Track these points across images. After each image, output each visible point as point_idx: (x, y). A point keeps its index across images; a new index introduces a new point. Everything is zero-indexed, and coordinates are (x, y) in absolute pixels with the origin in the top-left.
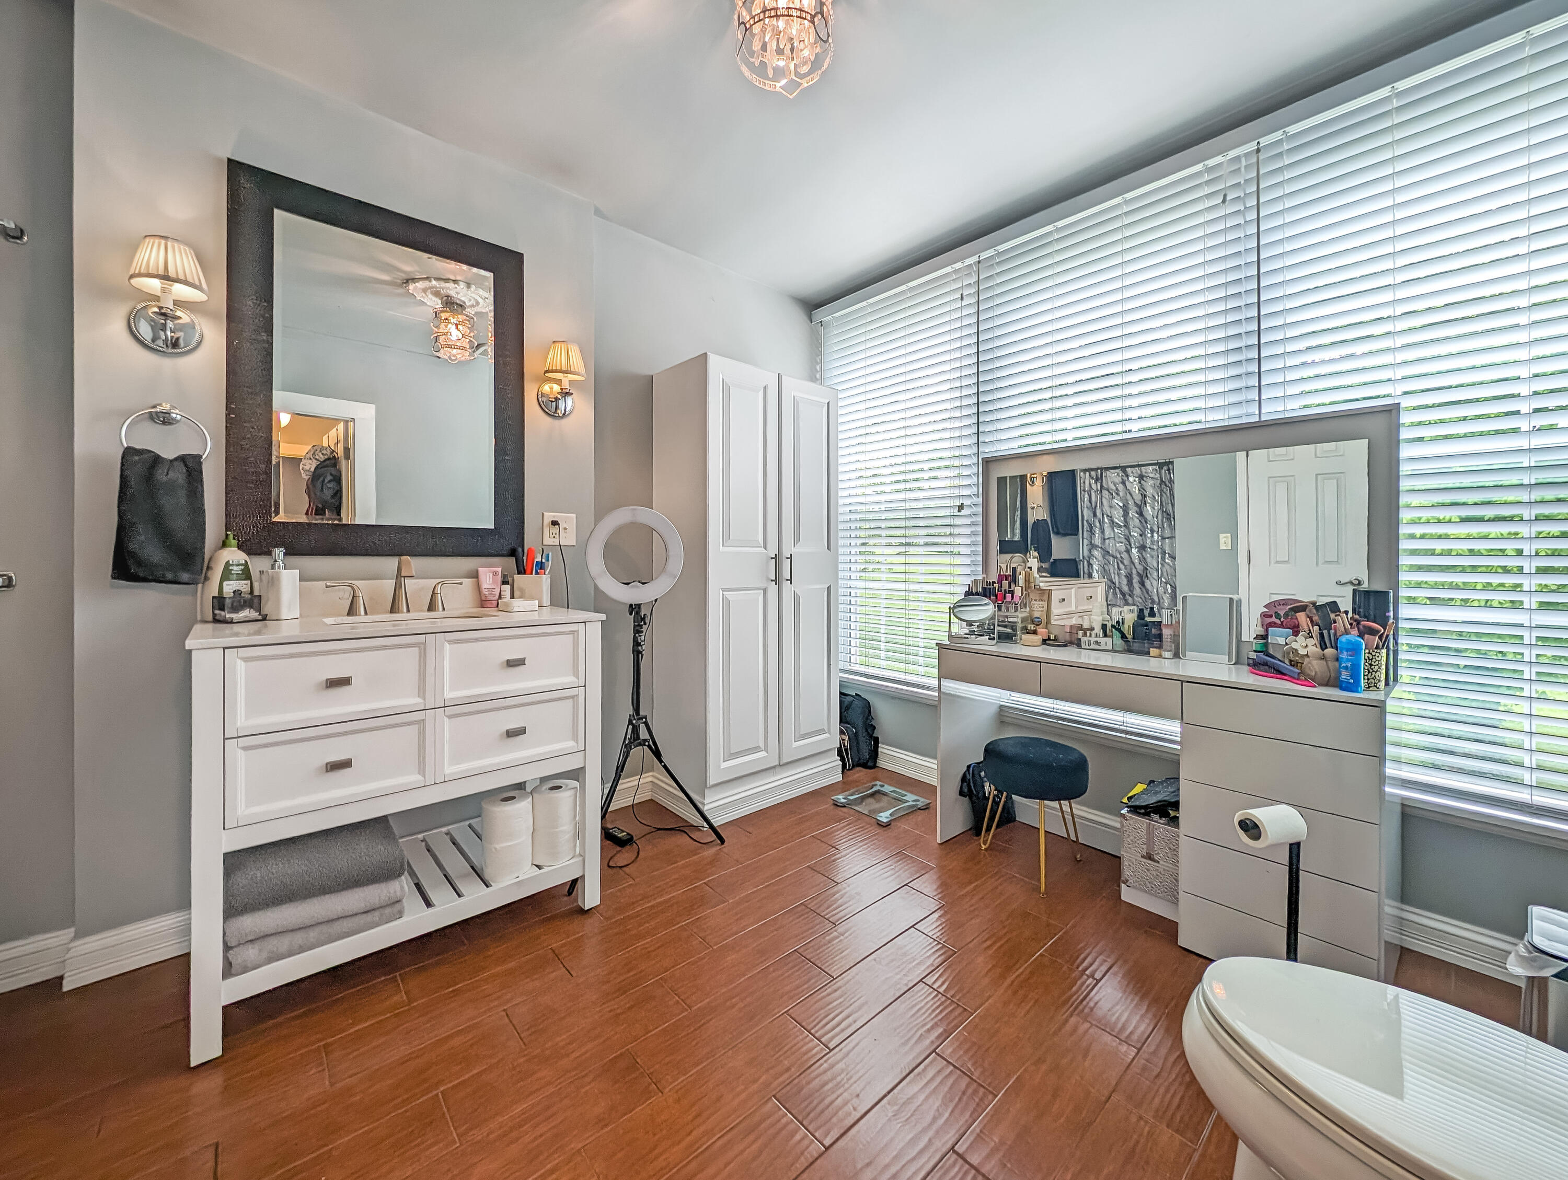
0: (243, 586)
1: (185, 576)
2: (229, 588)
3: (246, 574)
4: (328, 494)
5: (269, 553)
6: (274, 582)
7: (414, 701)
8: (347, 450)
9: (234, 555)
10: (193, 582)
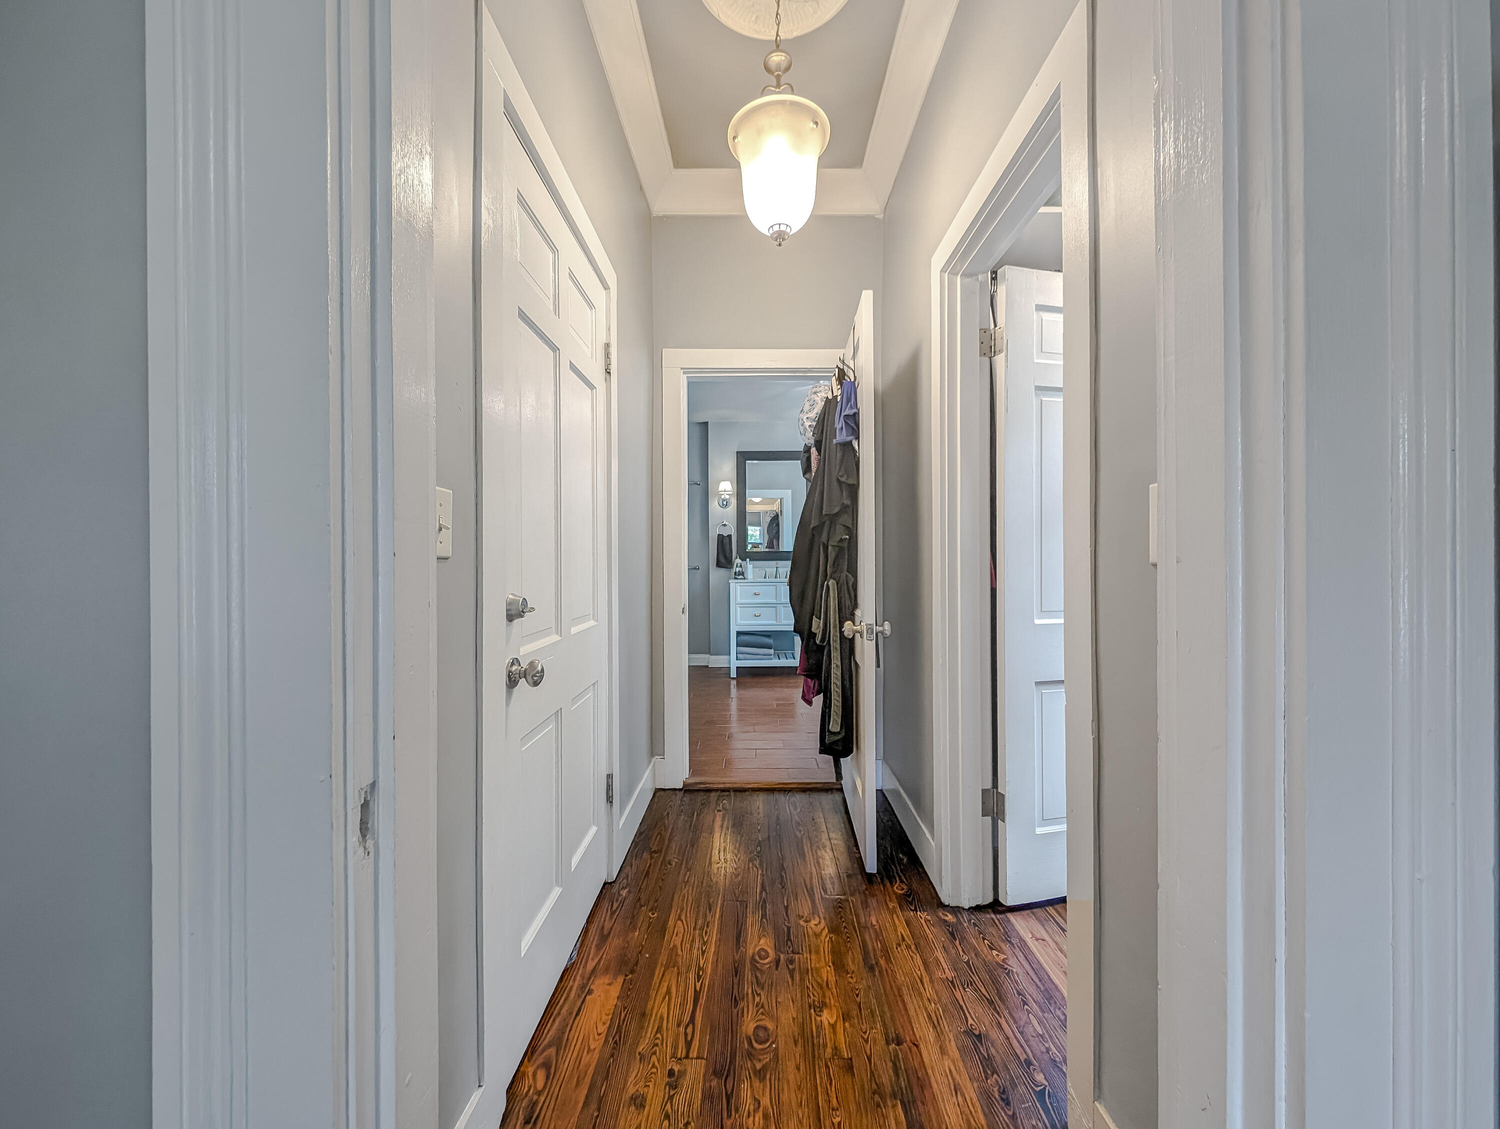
0: (740, 569)
1: (729, 566)
2: (738, 569)
3: (741, 566)
4: (774, 531)
5: (746, 560)
6: (747, 568)
7: (774, 601)
8: (781, 511)
9: (738, 561)
10: (730, 568)
